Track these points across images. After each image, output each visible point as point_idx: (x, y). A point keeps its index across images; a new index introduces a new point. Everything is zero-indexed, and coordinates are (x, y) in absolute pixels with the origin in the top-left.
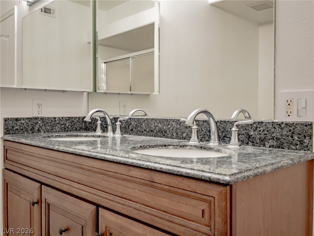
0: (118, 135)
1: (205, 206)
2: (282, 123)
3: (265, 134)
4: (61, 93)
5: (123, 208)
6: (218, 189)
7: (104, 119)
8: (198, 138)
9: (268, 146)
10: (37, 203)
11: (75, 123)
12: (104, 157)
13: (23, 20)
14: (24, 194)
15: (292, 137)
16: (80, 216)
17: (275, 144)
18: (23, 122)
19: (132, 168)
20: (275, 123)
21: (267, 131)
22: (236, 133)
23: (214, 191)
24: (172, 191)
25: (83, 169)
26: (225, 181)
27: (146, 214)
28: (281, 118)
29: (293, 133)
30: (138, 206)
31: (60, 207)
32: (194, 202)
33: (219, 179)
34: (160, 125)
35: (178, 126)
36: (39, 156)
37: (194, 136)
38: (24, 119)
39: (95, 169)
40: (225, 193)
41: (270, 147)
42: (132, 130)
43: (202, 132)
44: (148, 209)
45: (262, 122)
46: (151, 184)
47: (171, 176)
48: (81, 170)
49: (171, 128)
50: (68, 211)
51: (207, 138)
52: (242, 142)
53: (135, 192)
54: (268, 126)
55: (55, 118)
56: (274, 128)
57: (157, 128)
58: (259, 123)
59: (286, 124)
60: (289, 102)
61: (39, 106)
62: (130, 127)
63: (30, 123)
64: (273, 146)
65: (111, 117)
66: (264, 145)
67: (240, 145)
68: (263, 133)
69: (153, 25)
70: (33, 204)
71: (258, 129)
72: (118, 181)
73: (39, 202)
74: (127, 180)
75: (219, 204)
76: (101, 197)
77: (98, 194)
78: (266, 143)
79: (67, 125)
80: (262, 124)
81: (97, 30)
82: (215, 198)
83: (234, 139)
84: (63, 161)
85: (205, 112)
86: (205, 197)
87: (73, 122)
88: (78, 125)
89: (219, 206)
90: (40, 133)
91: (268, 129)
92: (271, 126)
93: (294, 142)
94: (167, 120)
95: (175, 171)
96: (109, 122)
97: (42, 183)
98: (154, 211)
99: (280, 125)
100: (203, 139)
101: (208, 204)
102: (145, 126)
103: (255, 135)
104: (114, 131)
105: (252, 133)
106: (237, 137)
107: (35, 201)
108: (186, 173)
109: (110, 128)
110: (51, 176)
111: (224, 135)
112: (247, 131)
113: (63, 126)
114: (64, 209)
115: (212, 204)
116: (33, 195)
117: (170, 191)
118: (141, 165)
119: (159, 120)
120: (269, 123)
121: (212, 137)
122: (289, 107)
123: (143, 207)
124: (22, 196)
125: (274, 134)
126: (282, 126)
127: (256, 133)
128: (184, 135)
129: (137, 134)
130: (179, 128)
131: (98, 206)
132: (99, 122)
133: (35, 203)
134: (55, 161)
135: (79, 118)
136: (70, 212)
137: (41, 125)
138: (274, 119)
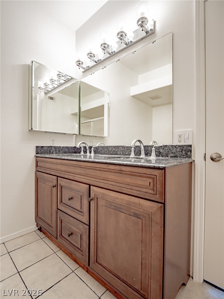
0: (92, 154)
1: (151, 180)
2: (177, 145)
3: (168, 151)
4: (63, 135)
5: (104, 185)
6: (158, 171)
7: (85, 147)
8: (134, 154)
9: (170, 157)
10: (55, 186)
11: (70, 150)
12: (94, 161)
13: (42, 101)
14: (47, 183)
15: (182, 152)
16: (80, 191)
17: (173, 155)
18: (45, 148)
19: (109, 165)
20: (173, 145)
21: (169, 150)
22: (154, 151)
23: (156, 172)
24: (132, 174)
25: (81, 167)
26: (163, 167)
27: (117, 187)
28: (176, 143)
29: (182, 150)
30: (113, 183)
31: (68, 187)
32: (145, 179)
33: (159, 166)
34: (114, 149)
35: (124, 149)
36: (56, 163)
37: (133, 153)
38: (46, 147)
39: (88, 167)
40: (162, 173)
41: (171, 157)
42: (99, 152)
43: (136, 152)
44: (118, 184)
45: (167, 146)
46: (121, 172)
47: (132, 167)
48: (80, 168)
49: (120, 150)
50: (73, 189)
51: (138, 154)
52: (157, 156)
53: (111, 176)
54: (170, 147)
55: (60, 147)
56: (173, 148)
57: (112, 150)
58: (165, 146)
59: (179, 146)
60: (180, 136)
61: (53, 140)
62: (98, 151)
63: (49, 149)
64: (172, 156)
65: (89, 146)
66: (168, 156)
67: (156, 157)
68: (167, 151)
69: (103, 106)
70: (53, 187)
71: (165, 149)
72: (101, 172)
73: (56, 186)
74: (107, 171)
75: (159, 179)
76: (92, 180)
77: (90, 179)
78: (169, 155)
79: (66, 150)
80: (167, 147)
81: (81, 106)
82: (157, 176)
83: (153, 153)
84: (70, 165)
85: (139, 141)
86: (151, 176)
87: (69, 149)
88: (71, 151)
89: (159, 180)
90: (53, 154)
91: (170, 149)
92: (171, 147)
93: (183, 154)
94: (118, 146)
95: (134, 164)
96: (87, 148)
97: (58, 177)
98: (121, 185)
99: (176, 147)
100: (136, 155)
101: (152, 179)
102: (106, 150)
103: (163, 151)
104: (90, 152)
105: (161, 151)
106: (154, 152)
107: (55, 185)
108: (140, 165)
109: (88, 151)
110: (63, 173)
111: (147, 152)
112: (159, 150)
113: (64, 151)
114: (71, 188)
115: (155, 179)
116: (53, 183)
117: (131, 175)
118: (115, 163)
119: (114, 146)
120: (170, 146)
121: (142, 153)
122: (180, 138)
123: (115, 184)
124: (46, 184)
125: (173, 151)
126: (177, 147)
127: (164, 151)
128: (127, 153)
129: (102, 154)
130: (124, 150)
131: (90, 185)
132: (82, 149)
133: (54, 186)
134: (65, 165)
135: (72, 147)
136: (74, 189)
137: (54, 150)
138: (172, 144)
